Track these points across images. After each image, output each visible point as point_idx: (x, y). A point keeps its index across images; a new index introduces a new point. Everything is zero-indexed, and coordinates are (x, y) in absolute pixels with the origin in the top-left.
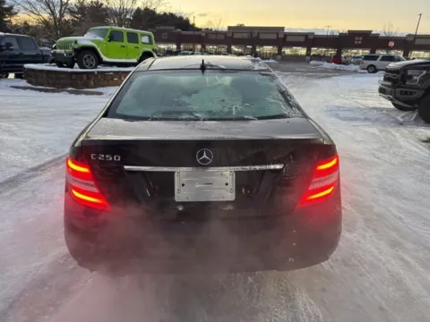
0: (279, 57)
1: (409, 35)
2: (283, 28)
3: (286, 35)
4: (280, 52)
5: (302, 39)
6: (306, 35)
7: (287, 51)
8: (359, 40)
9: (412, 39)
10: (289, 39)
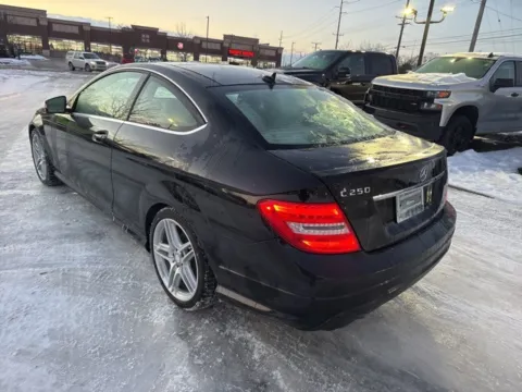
0: (46, 52)
1: (196, 38)
2: (44, 12)
3: (51, 22)
4: (46, 46)
5: (75, 30)
6: (80, 26)
7: (55, 44)
8: (145, 38)
9: (198, 42)
10: (56, 28)
